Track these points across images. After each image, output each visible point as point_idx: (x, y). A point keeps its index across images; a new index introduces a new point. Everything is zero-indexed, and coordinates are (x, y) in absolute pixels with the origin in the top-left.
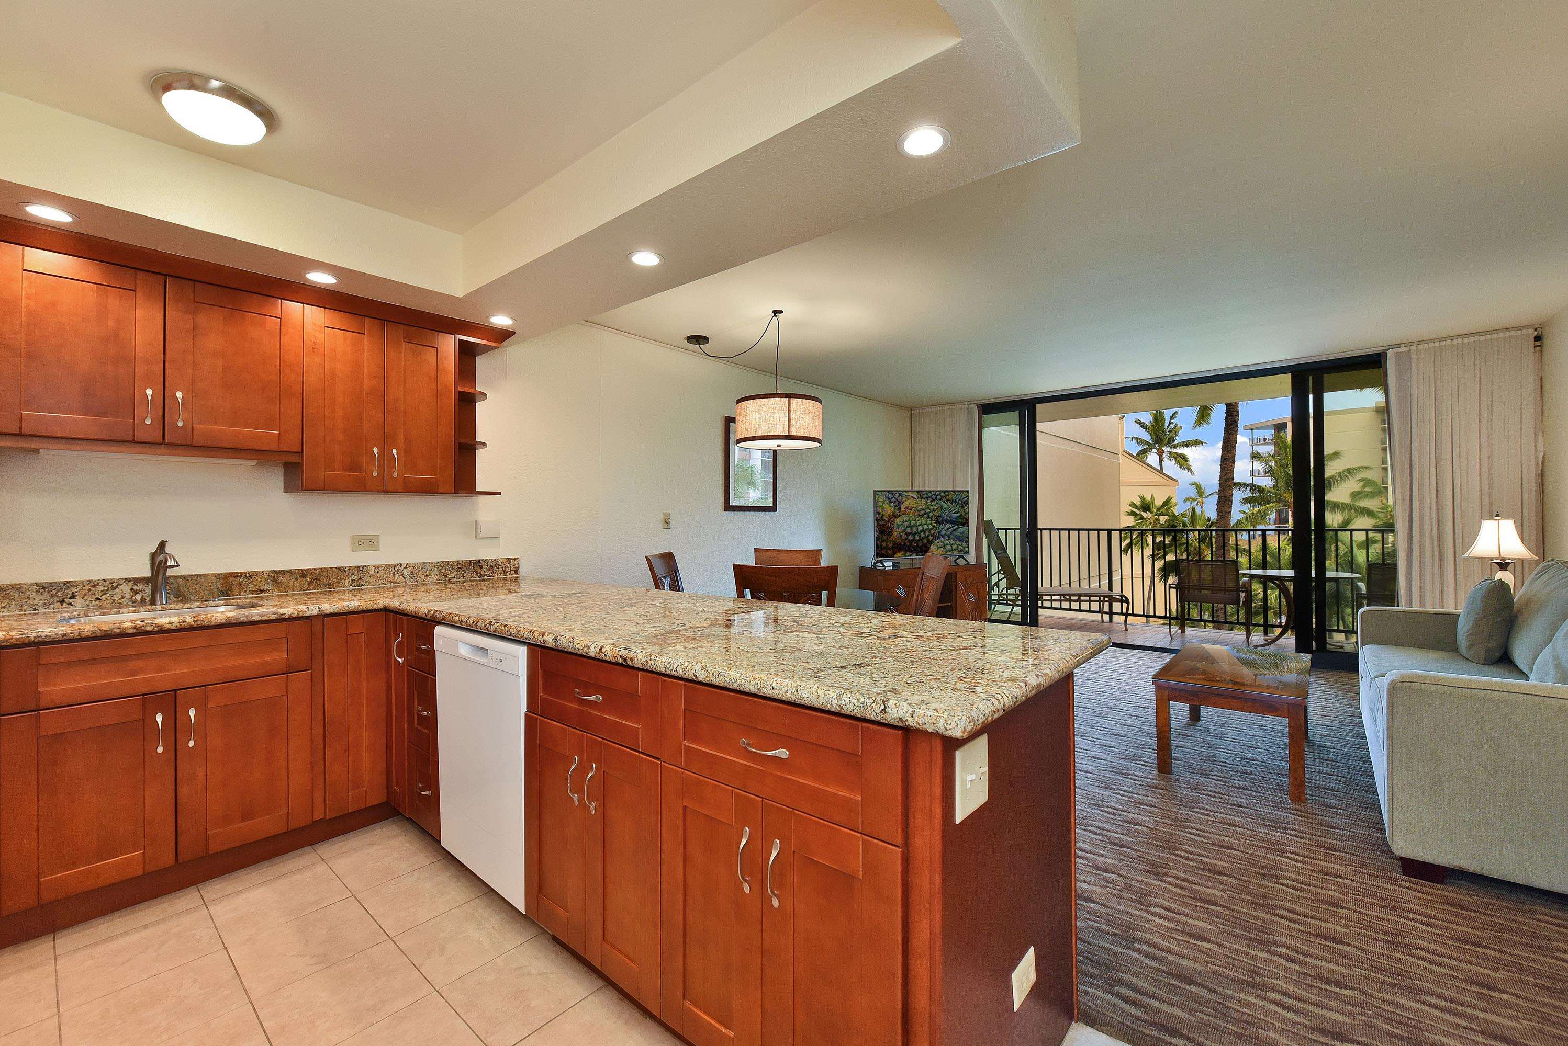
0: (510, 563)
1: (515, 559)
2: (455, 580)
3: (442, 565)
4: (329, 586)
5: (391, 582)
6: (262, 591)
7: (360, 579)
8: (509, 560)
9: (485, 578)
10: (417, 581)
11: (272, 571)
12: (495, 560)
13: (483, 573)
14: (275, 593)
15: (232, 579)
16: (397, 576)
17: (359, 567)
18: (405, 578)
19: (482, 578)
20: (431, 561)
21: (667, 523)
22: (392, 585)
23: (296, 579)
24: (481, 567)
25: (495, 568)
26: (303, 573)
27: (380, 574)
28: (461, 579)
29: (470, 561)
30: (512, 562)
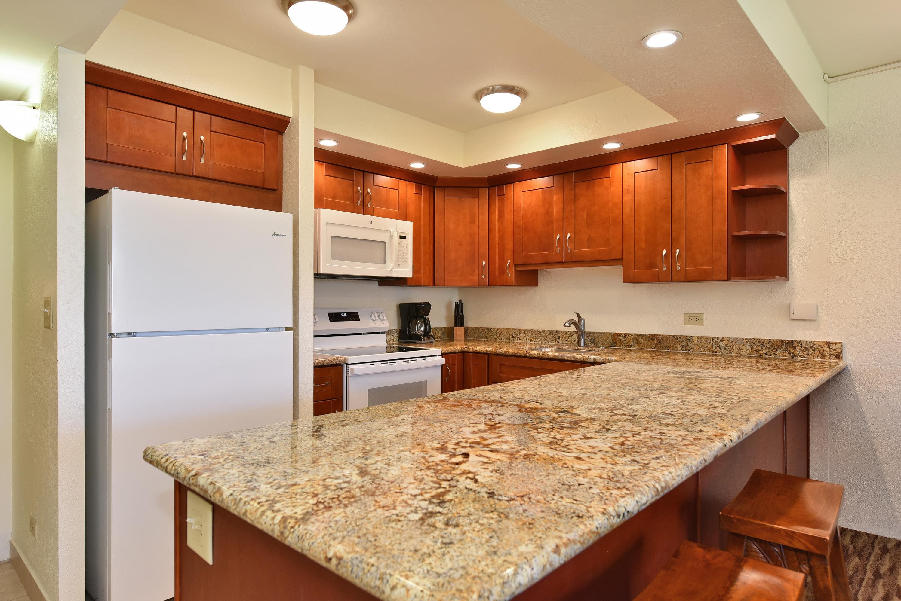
0: (829, 347)
1: (836, 344)
2: (766, 356)
3: (753, 342)
4: (668, 348)
5: (710, 351)
6: (631, 346)
7: (687, 345)
8: (828, 344)
9: (799, 358)
10: (731, 353)
11: (636, 334)
12: (811, 342)
13: (796, 353)
14: (637, 348)
15: (616, 337)
16: (714, 347)
17: (687, 337)
18: (721, 349)
19: (795, 358)
20: (744, 337)
22: (711, 353)
23: (649, 341)
24: (795, 348)
25: (811, 350)
26: (652, 337)
27: (702, 343)
28: (773, 356)
29: (782, 341)
30: (832, 346)
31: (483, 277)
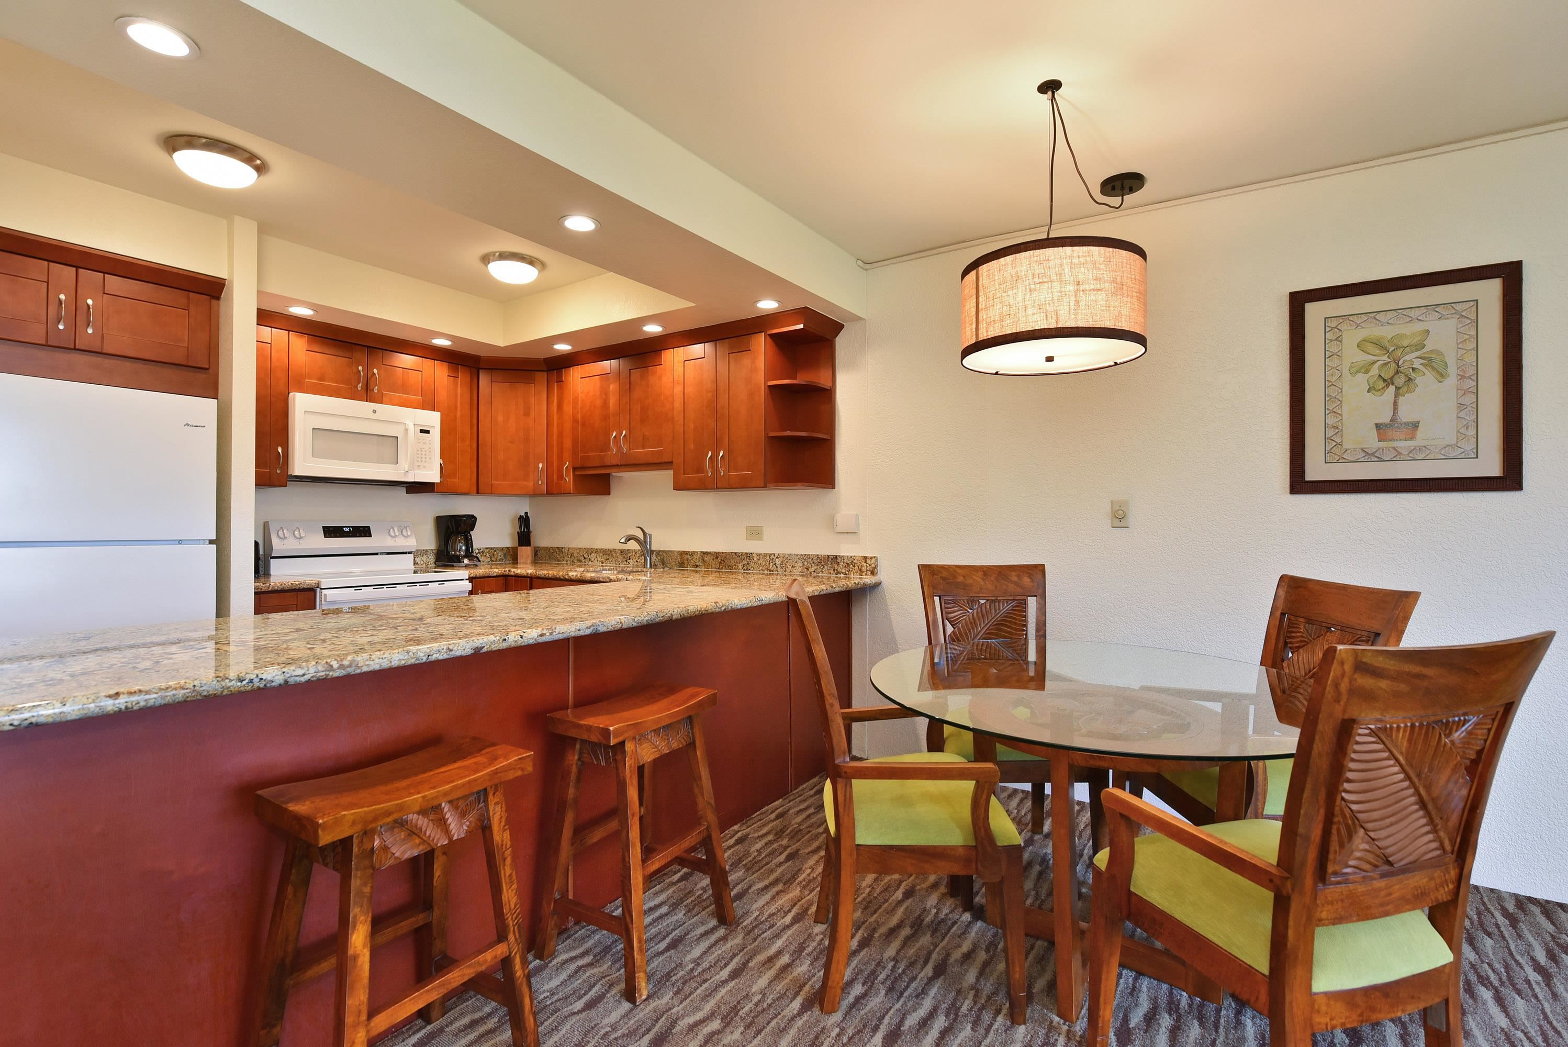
0: (866, 562)
1: (871, 558)
2: (815, 574)
3: (805, 558)
4: (730, 567)
5: (767, 569)
6: (697, 566)
7: (748, 564)
8: (865, 558)
9: (842, 575)
10: (785, 571)
11: (702, 552)
12: (851, 557)
13: (839, 570)
14: (703, 569)
15: (684, 555)
16: (771, 564)
17: (747, 554)
18: (777, 567)
19: (839, 575)
20: (796, 553)
21: (1119, 517)
22: (769, 572)
23: (713, 559)
24: (838, 564)
25: (851, 566)
26: (717, 555)
27: (761, 561)
28: (820, 574)
29: (828, 556)
30: (868, 561)
31: (540, 483)
